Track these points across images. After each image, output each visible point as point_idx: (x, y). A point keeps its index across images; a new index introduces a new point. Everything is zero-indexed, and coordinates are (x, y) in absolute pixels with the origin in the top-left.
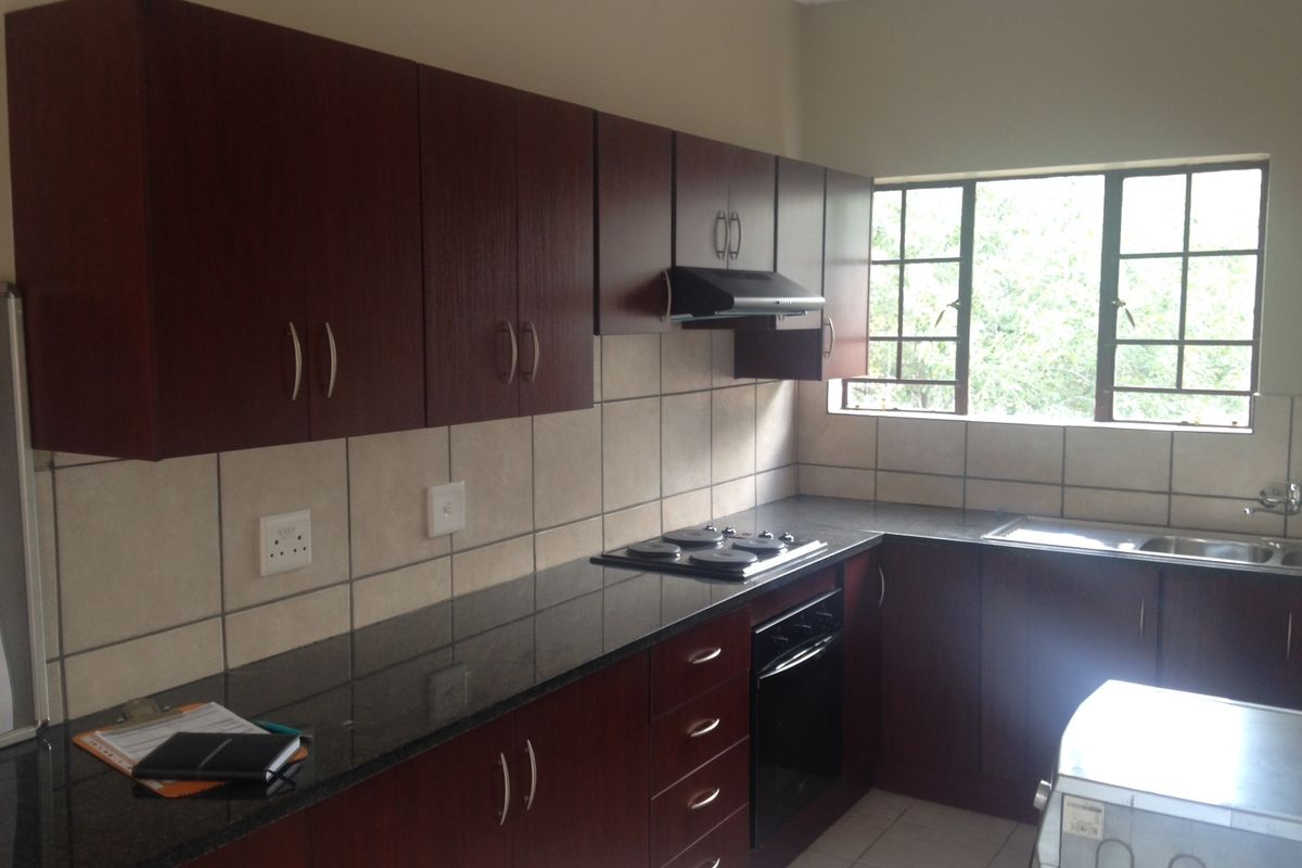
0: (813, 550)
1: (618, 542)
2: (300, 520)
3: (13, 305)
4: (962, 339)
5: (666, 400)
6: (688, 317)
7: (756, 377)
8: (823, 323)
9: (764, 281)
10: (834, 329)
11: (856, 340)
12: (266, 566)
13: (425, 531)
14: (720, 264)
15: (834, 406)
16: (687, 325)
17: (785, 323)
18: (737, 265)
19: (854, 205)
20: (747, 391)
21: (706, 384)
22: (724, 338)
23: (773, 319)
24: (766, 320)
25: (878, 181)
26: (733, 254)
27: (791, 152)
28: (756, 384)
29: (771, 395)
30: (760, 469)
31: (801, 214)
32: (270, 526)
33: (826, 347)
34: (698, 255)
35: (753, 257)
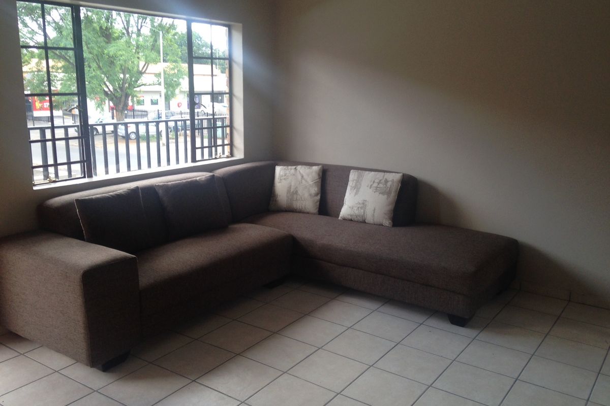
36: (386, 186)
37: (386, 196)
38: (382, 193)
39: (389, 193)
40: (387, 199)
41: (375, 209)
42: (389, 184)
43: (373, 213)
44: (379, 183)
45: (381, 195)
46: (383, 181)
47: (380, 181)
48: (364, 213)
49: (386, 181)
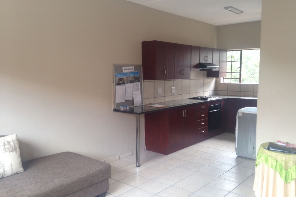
0: (217, 98)
1: (192, 97)
2: (161, 89)
3: (142, 67)
4: (240, 72)
5: (198, 80)
6: (201, 69)
7: (210, 77)
8: (219, 70)
9: (211, 64)
10: (221, 71)
11: (224, 73)
12: (158, 93)
13: (171, 92)
14: (205, 62)
15: (221, 82)
16: (201, 70)
17: (214, 70)
18: (207, 62)
19: (224, 53)
20: (208, 80)
21: (203, 78)
22: (205, 72)
23: (212, 69)
24: (211, 69)
25: (228, 50)
26: (207, 61)
27: (215, 47)
28: (210, 78)
29: (212, 80)
30: (210, 90)
31: (216, 56)
32: (159, 89)
33: (220, 73)
34: (202, 61)
35: (210, 61)
36: (11, 145)
37: (14, 152)
38: (11, 151)
39: (15, 149)
40: (16, 153)
41: (12, 164)
42: (12, 143)
43: (11, 167)
44: (4, 145)
45: (11, 153)
46: (6, 143)
47: (4, 143)
48: (4, 170)
49: (9, 143)
